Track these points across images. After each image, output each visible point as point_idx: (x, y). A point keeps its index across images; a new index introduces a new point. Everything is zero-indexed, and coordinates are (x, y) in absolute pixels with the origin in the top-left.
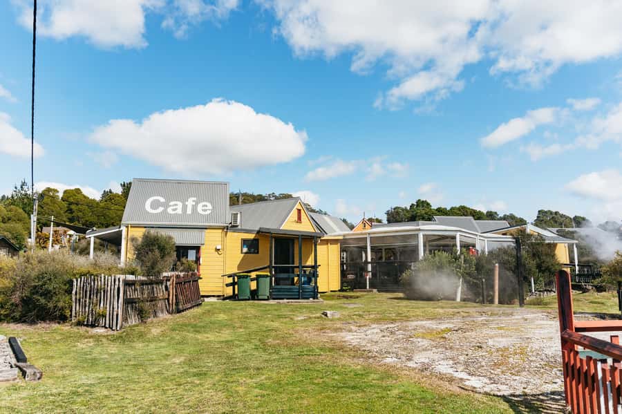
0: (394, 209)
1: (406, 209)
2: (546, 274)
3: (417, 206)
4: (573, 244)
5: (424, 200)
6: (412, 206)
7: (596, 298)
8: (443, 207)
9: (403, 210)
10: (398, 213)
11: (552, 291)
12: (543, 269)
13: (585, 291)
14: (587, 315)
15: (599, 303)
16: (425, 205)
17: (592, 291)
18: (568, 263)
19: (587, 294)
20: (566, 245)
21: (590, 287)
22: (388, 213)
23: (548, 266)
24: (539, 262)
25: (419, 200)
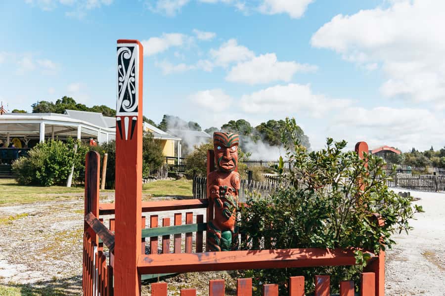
0: (41, 103)
1: (52, 104)
2: (152, 164)
3: (63, 102)
4: (178, 141)
5: (70, 97)
6: (58, 102)
7: (184, 184)
8: (82, 104)
9: (49, 104)
10: (44, 107)
11: (154, 178)
12: (150, 160)
13: (178, 178)
14: (168, 198)
15: (186, 188)
16: (71, 102)
17: (183, 178)
18: (174, 156)
19: (179, 180)
20: (173, 141)
21: (182, 175)
22: (34, 106)
23: (154, 158)
24: (147, 154)
25: (65, 97)
